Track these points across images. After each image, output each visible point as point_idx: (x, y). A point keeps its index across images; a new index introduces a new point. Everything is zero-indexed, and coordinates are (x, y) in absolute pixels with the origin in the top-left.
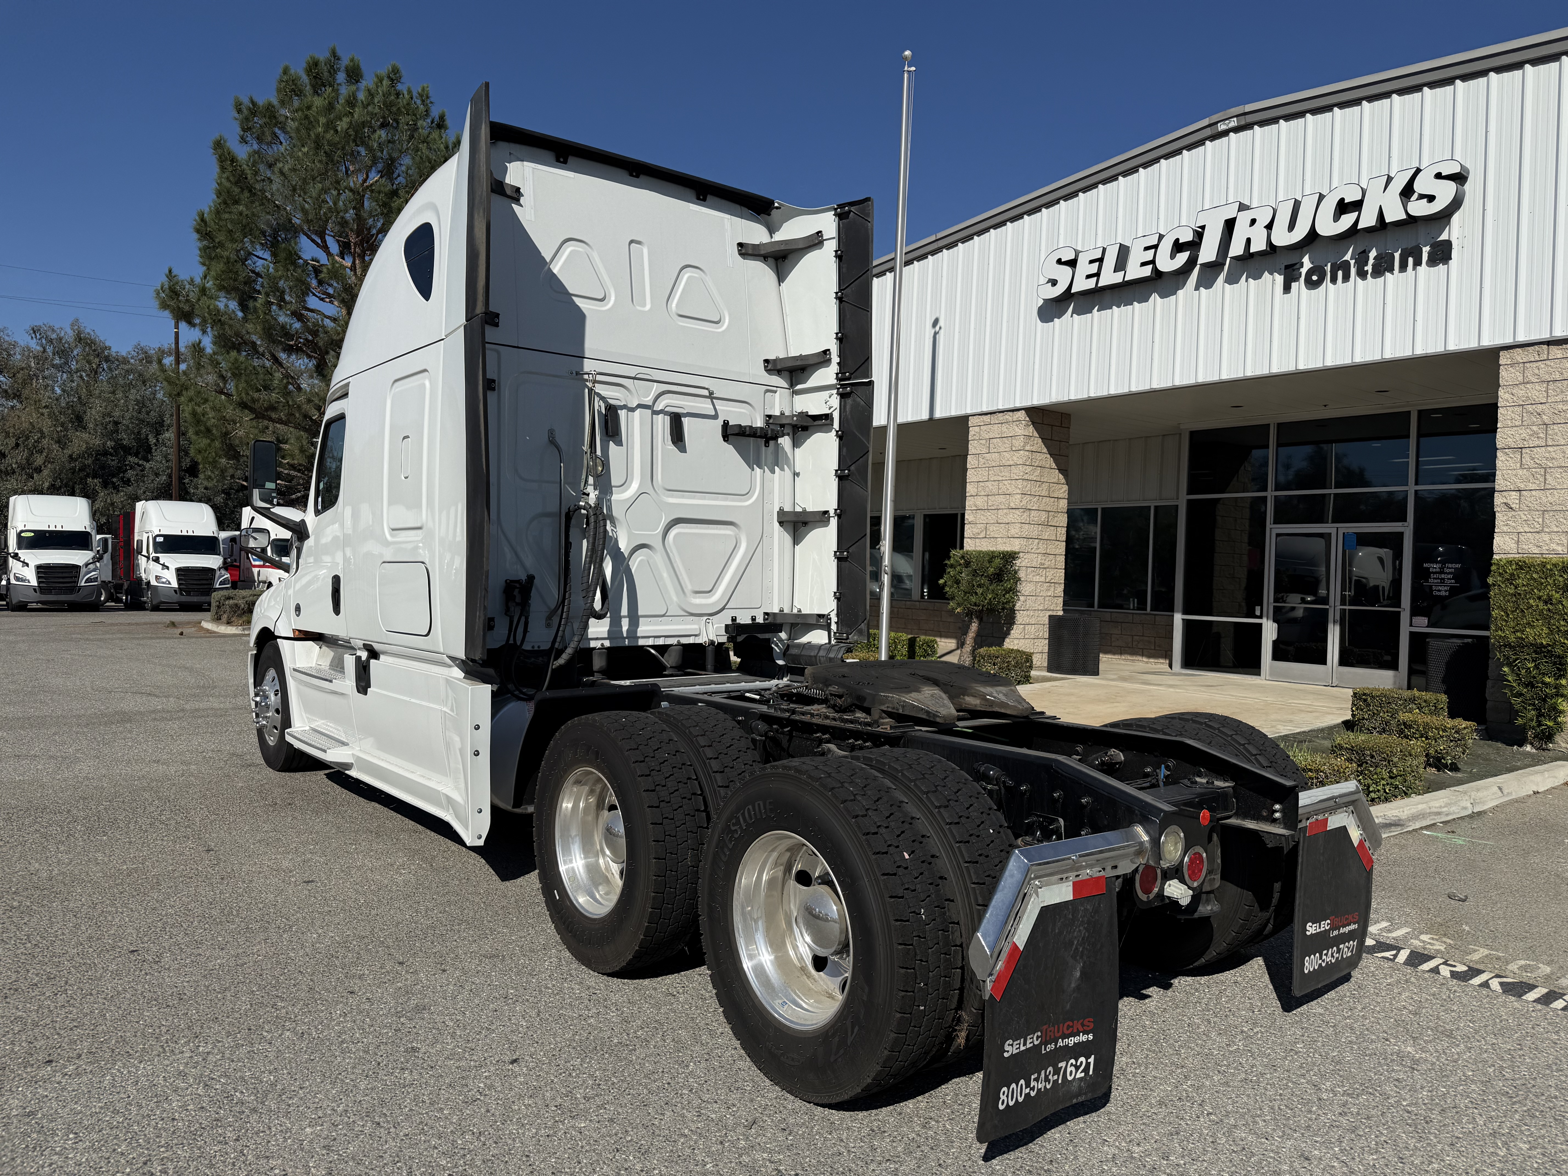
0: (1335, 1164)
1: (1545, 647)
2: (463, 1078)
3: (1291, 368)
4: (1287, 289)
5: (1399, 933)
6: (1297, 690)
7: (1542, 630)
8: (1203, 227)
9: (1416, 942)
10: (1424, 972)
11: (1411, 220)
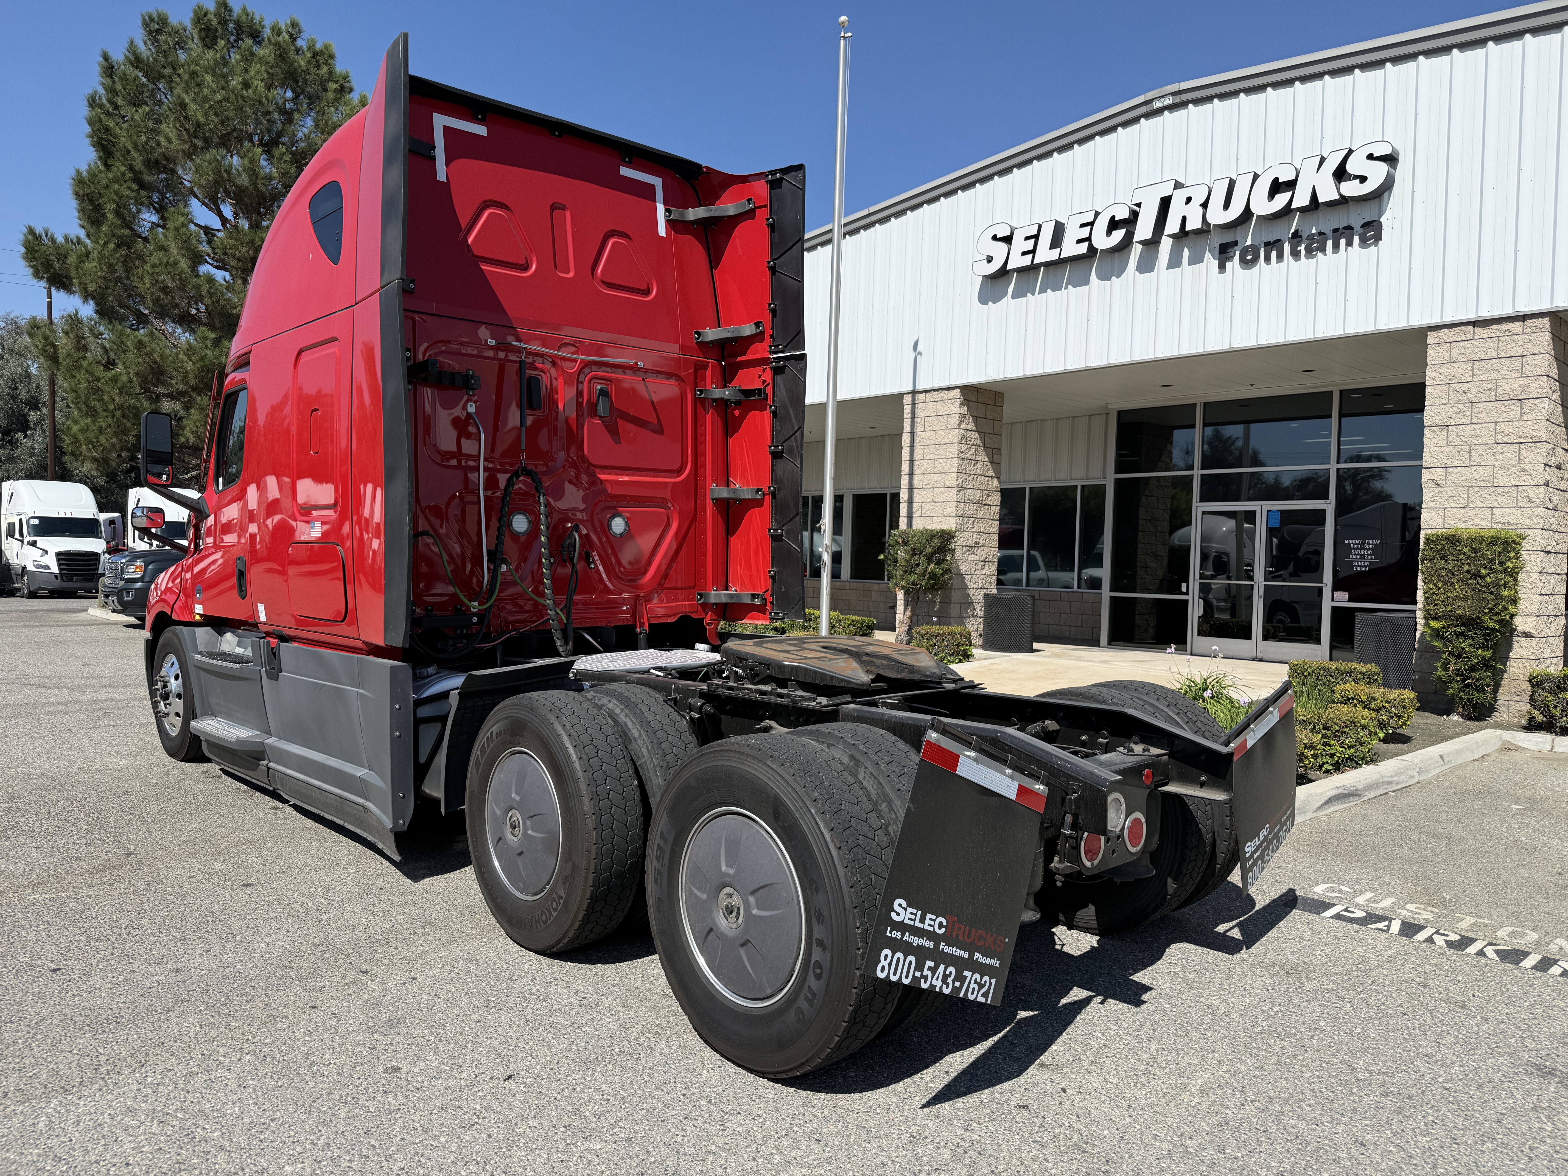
2: (455, 1099)
3: (1226, 346)
4: (1221, 269)
5: (1387, 902)
8: (1139, 205)
9: (1404, 913)
10: (1420, 942)
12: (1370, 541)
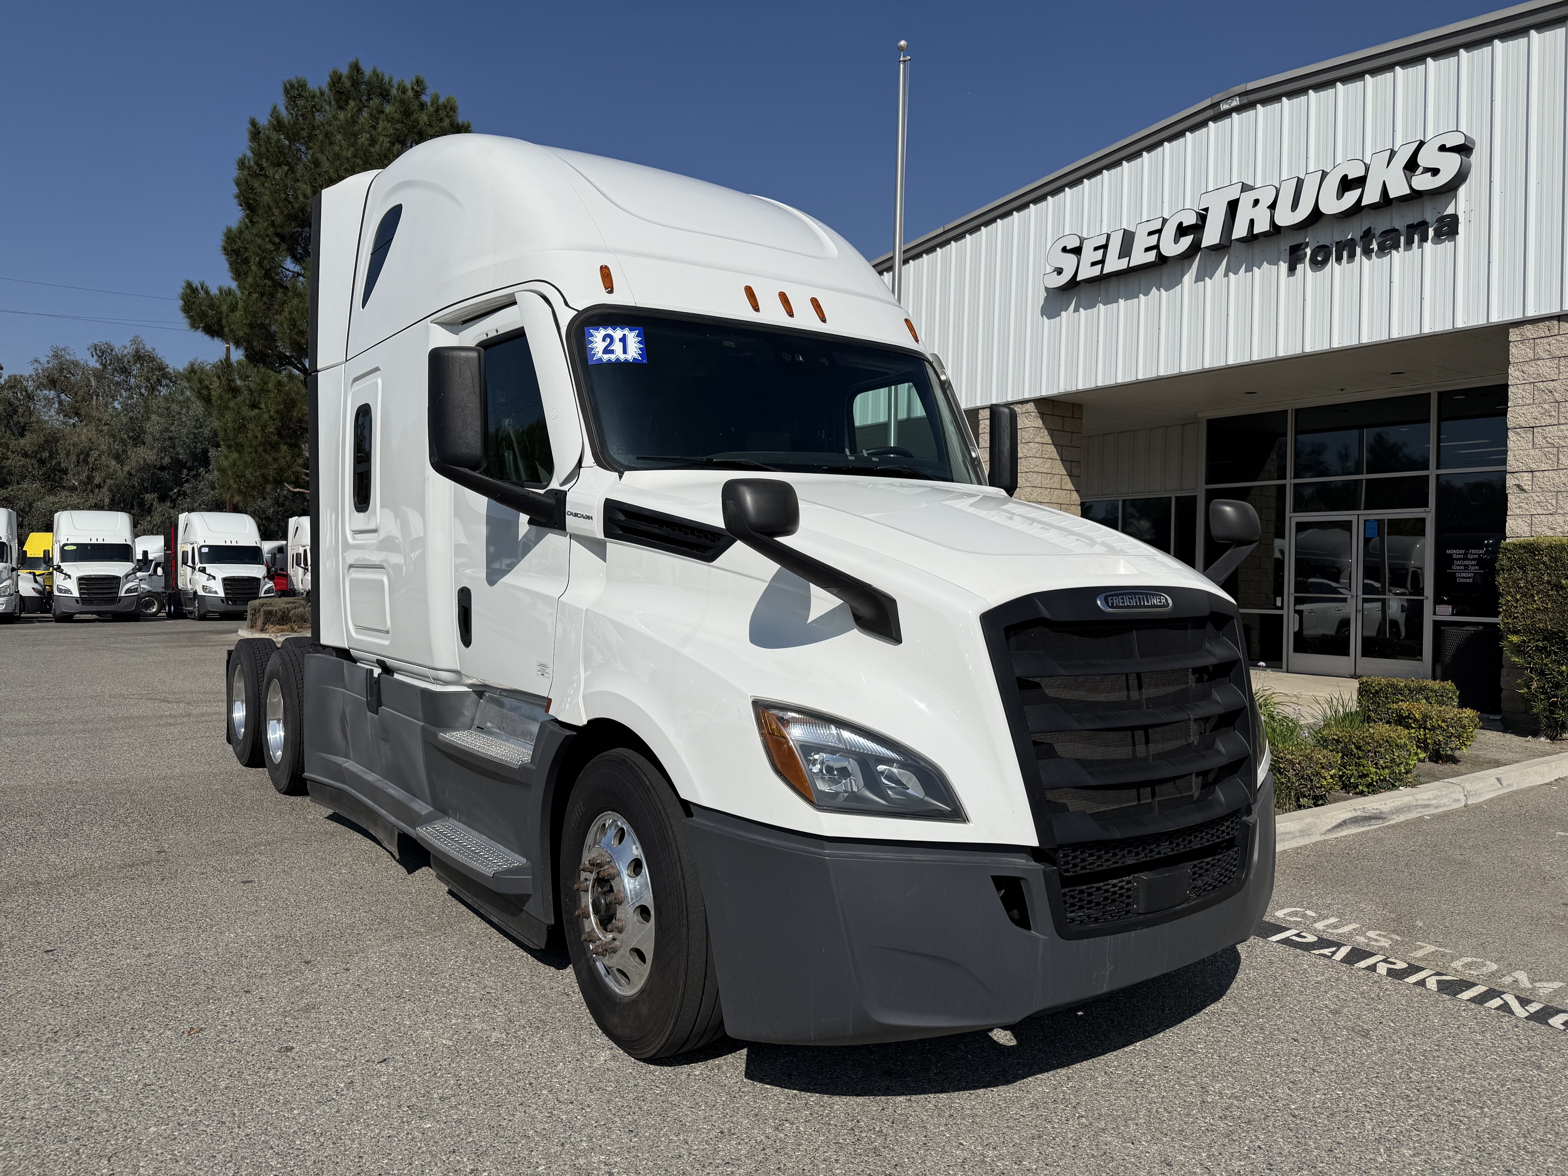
0: (1198, 1170)
2: (326, 1078)
3: (1298, 351)
5: (1346, 929)
8: (1206, 210)
9: (1361, 939)
10: (1359, 969)
11: (1416, 195)
12: (1473, 551)
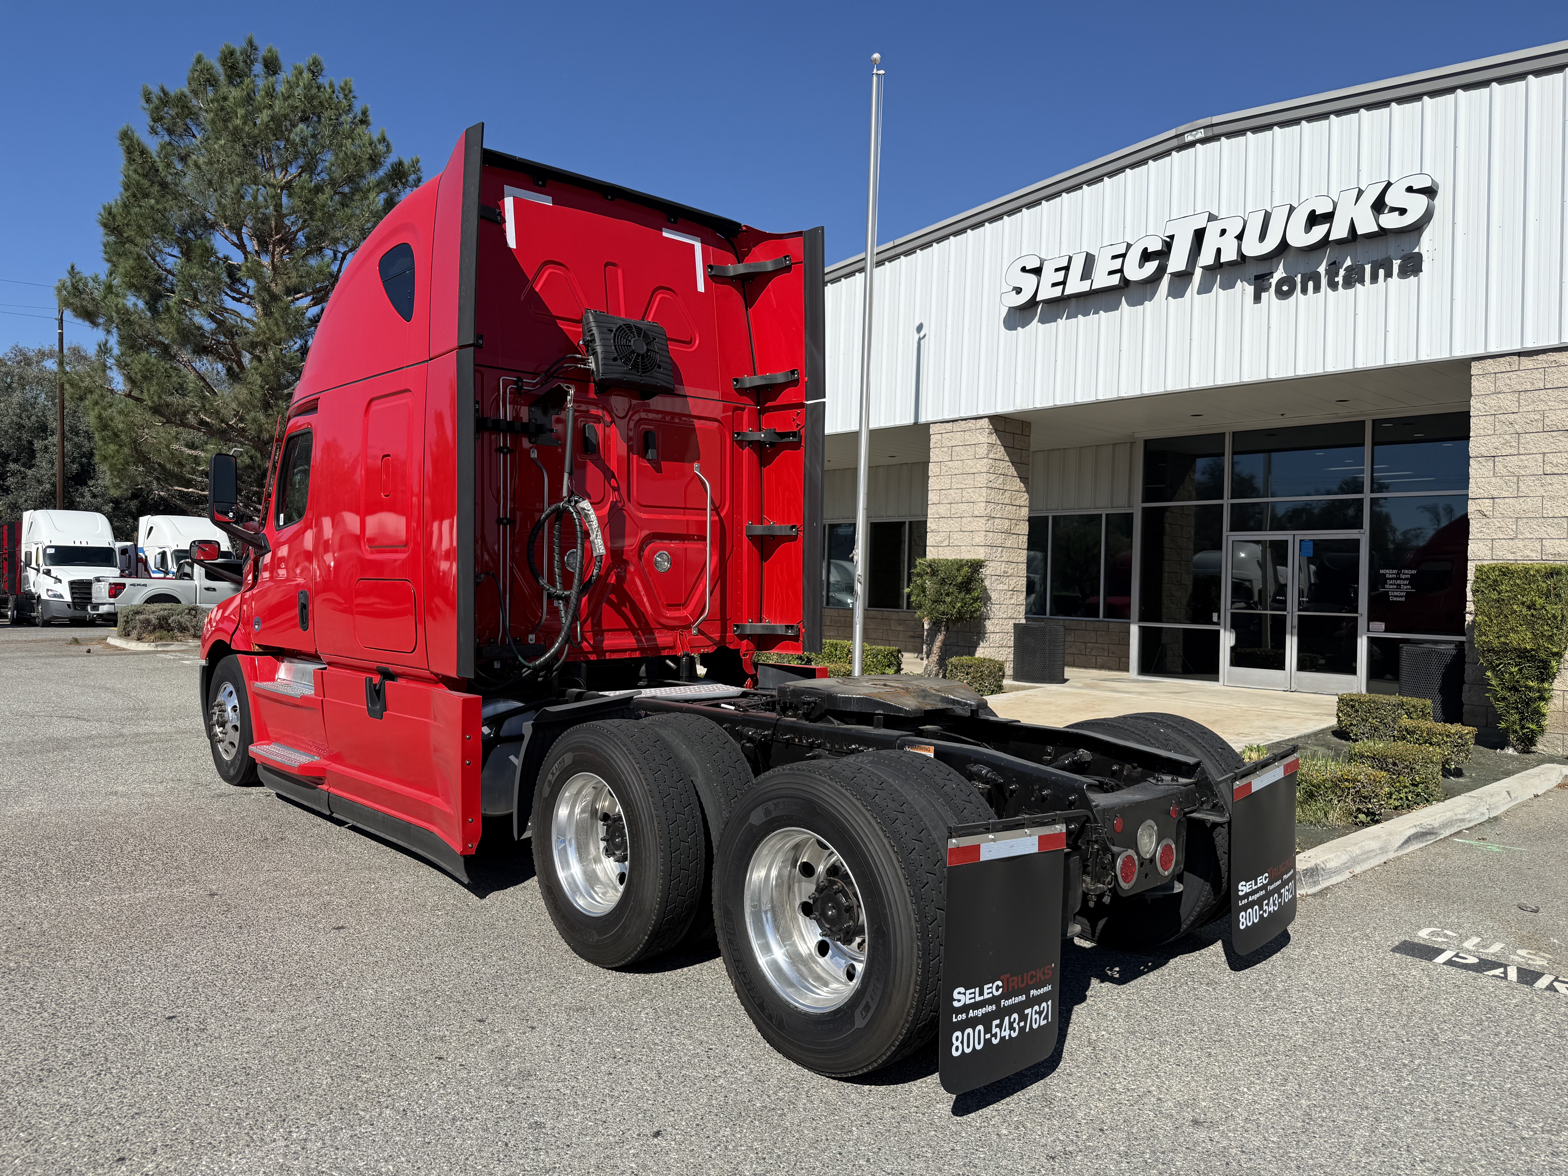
1: (1529, 652)
3: (1262, 377)
4: (1257, 299)
6: (1262, 696)
7: (1526, 635)
8: (1172, 237)
9: (1516, 958)
10: (1542, 990)
11: (1382, 233)
12: (1406, 571)
